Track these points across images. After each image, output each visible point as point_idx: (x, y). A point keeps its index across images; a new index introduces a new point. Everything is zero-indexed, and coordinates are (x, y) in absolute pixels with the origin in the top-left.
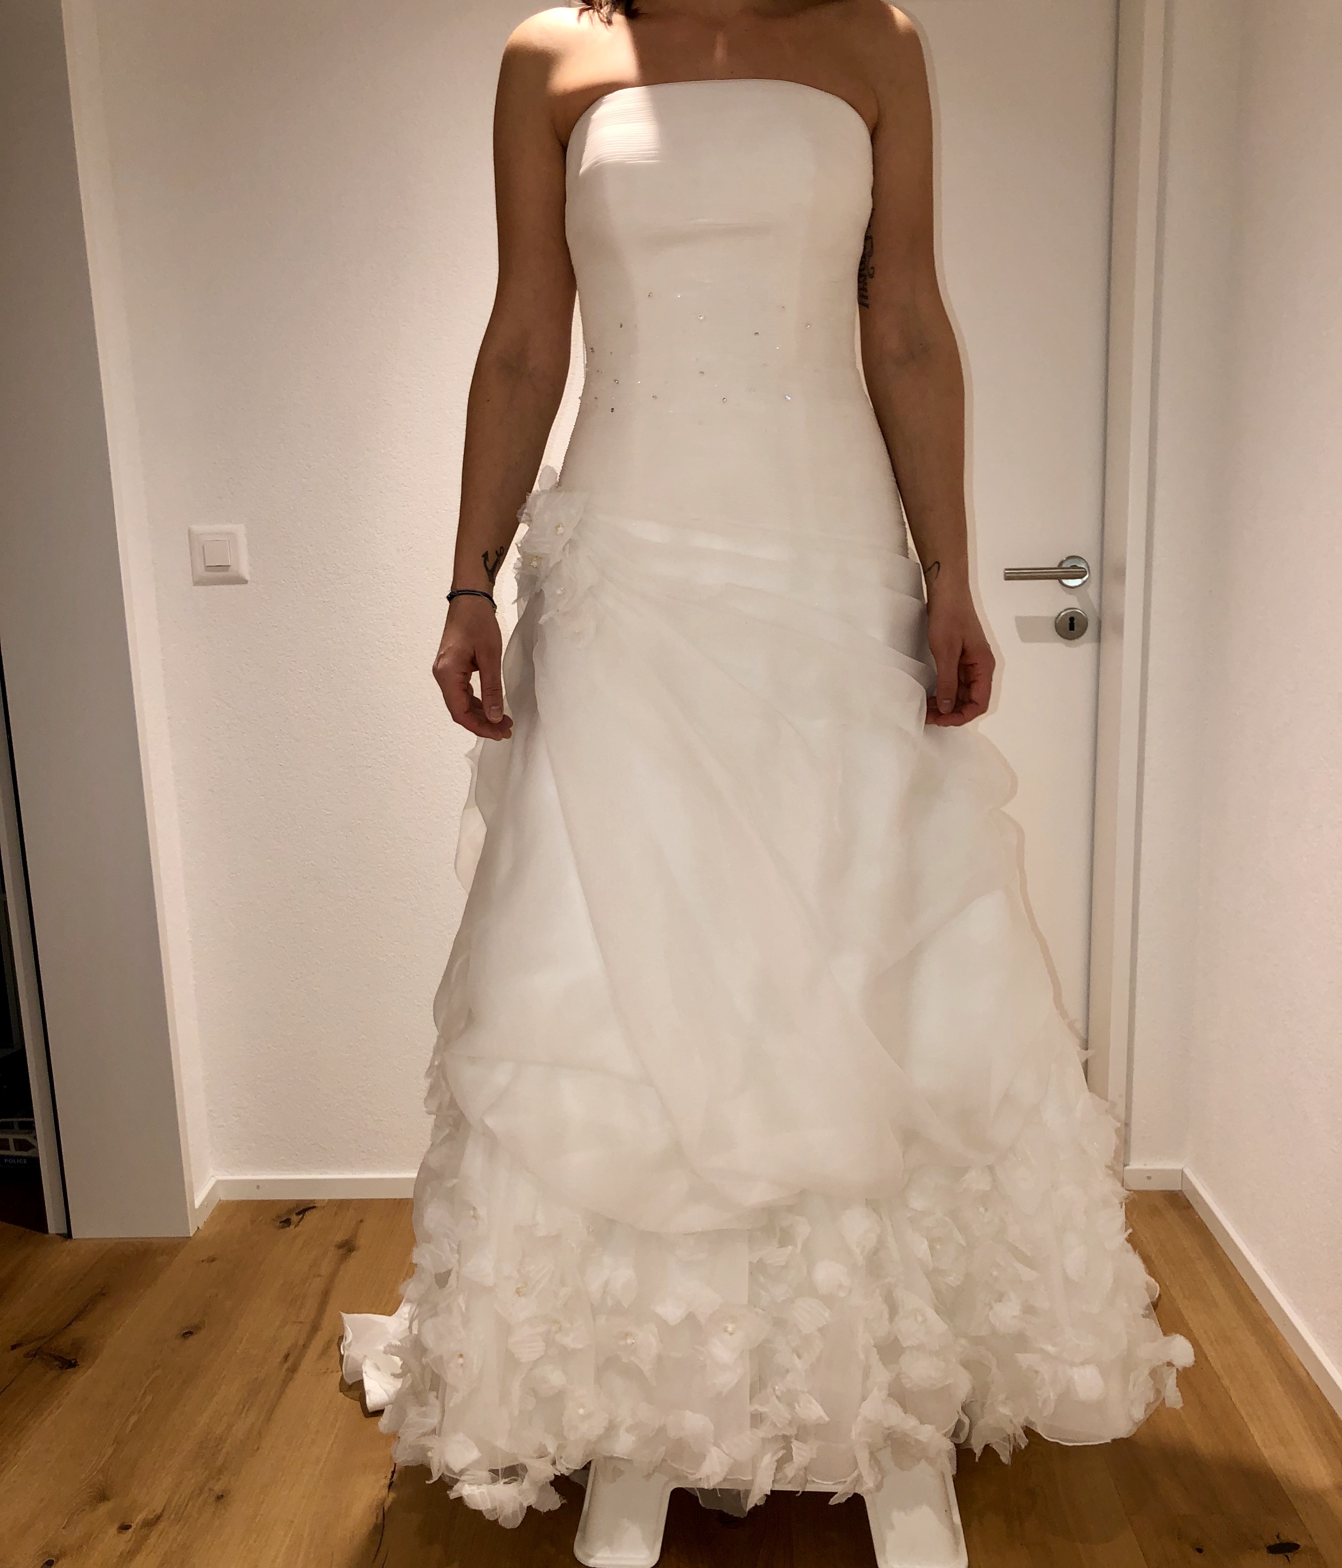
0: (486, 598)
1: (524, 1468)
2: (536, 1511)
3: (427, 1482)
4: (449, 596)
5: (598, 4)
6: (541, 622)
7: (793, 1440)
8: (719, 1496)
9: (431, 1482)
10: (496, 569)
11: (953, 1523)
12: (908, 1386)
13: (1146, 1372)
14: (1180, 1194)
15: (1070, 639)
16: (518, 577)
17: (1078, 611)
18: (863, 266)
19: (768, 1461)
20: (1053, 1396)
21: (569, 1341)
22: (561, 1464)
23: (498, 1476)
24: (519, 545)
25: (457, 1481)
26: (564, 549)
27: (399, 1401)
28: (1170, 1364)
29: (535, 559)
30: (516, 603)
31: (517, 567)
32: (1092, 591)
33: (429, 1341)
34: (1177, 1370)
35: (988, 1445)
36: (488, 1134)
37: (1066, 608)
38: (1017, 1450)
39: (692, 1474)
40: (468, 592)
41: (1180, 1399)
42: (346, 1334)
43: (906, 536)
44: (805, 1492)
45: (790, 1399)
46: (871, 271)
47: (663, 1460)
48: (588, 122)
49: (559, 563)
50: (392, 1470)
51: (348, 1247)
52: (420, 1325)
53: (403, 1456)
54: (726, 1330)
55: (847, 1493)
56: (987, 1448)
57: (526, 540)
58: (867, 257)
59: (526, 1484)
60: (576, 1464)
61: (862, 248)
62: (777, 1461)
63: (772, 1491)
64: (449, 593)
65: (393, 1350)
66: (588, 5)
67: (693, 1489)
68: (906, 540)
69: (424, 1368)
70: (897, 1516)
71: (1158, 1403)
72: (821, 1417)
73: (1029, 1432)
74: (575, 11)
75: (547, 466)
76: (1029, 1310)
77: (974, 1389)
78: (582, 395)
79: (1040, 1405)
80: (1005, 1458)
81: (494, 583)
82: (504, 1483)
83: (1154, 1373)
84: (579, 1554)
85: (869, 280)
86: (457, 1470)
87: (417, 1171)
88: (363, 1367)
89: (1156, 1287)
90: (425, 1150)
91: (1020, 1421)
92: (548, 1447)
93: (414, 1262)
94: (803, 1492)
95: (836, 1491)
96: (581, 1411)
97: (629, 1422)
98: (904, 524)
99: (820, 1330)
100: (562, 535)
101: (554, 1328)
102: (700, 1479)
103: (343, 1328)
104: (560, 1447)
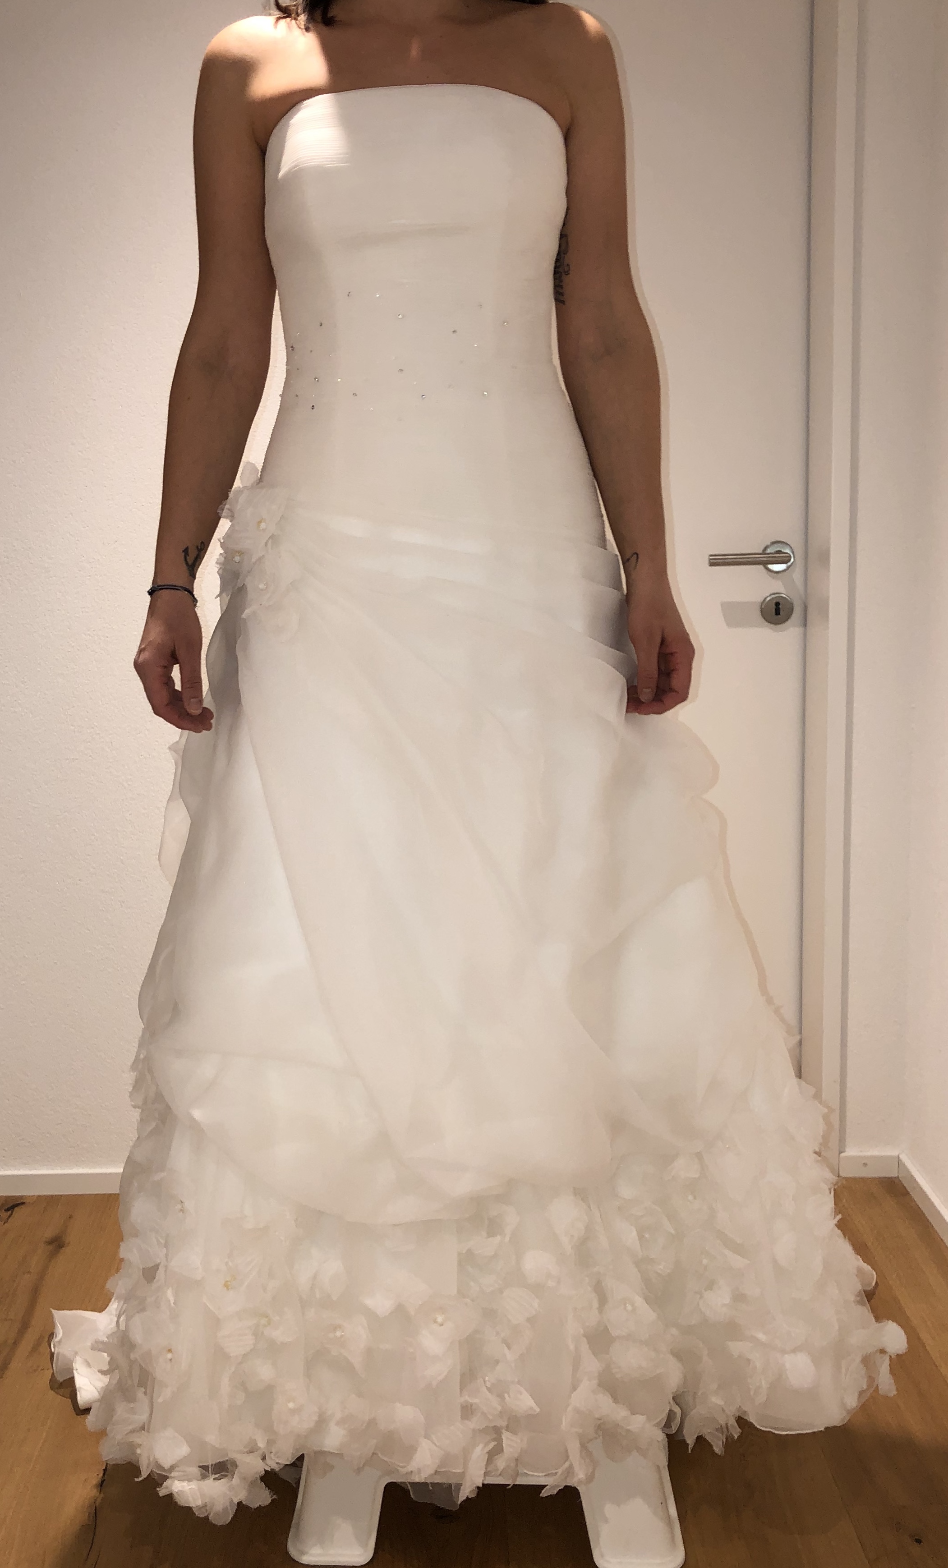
0: (186, 593)
1: (234, 1464)
2: (248, 1507)
3: (136, 1480)
4: (150, 591)
5: (295, 13)
6: (244, 616)
7: (504, 1431)
8: (431, 1488)
9: (141, 1479)
10: (197, 564)
11: (669, 1517)
12: (618, 1376)
13: (858, 1359)
14: (896, 1181)
15: (776, 624)
16: (221, 571)
17: (784, 596)
18: (558, 264)
19: (479, 1453)
20: (765, 1385)
21: (278, 1334)
22: (271, 1458)
23: (208, 1472)
24: (222, 541)
25: (166, 1478)
26: (266, 544)
27: (107, 1397)
28: (882, 1351)
29: (237, 554)
30: (219, 598)
31: (220, 562)
32: (797, 576)
33: (137, 1336)
34: (890, 1357)
35: (701, 1436)
36: (195, 1126)
37: (772, 592)
38: (729, 1438)
39: (402, 1467)
40: (167, 587)
41: (894, 1388)
42: (56, 1331)
43: (604, 528)
44: (516, 1485)
45: (499, 1390)
46: (566, 269)
47: (373, 1454)
48: (287, 126)
49: (260, 559)
50: (104, 1468)
51: (57, 1243)
52: (127, 1320)
53: (110, 1452)
54: (435, 1321)
55: (556, 1486)
56: (700, 1439)
57: (228, 536)
58: (562, 255)
59: (236, 1480)
60: (287, 1458)
61: (557, 246)
62: (489, 1453)
63: (483, 1485)
64: (150, 588)
65: (101, 1346)
66: (285, 13)
67: (405, 1483)
68: (604, 532)
69: (132, 1363)
70: (609, 1509)
71: (871, 1390)
72: (532, 1408)
73: (741, 1421)
74: (272, 19)
75: (248, 463)
76: (739, 1297)
77: (685, 1377)
78: (283, 393)
79: (752, 1393)
80: (718, 1448)
81: (195, 578)
82: (214, 1479)
83: (867, 1361)
84: (293, 1551)
85: (564, 277)
86: (167, 1466)
87: (123, 1165)
88: (74, 1364)
89: (872, 1275)
90: (131, 1143)
91: (732, 1410)
92: (258, 1443)
93: (121, 1257)
94: (515, 1485)
95: (546, 1484)
96: (291, 1405)
97: (338, 1415)
98: (602, 516)
99: (529, 1320)
100: (264, 530)
101: (264, 1321)
102: (412, 1472)
103: (53, 1325)
104: (270, 1443)
